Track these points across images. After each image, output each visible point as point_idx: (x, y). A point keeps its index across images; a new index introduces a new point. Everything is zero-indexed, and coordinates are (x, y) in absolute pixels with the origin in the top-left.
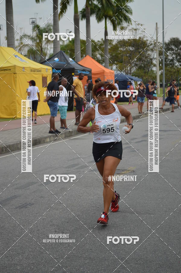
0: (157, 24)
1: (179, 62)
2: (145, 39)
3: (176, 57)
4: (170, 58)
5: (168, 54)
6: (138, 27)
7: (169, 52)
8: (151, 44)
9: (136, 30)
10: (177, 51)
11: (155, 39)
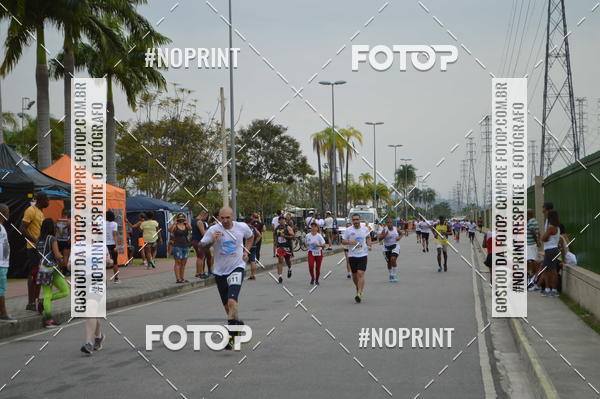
0: (222, 89)
1: (271, 171)
2: (197, 122)
3: (266, 161)
4: (252, 163)
5: (249, 154)
6: (181, 96)
7: (249, 150)
8: (213, 133)
9: (176, 101)
10: (268, 147)
11: (220, 122)
